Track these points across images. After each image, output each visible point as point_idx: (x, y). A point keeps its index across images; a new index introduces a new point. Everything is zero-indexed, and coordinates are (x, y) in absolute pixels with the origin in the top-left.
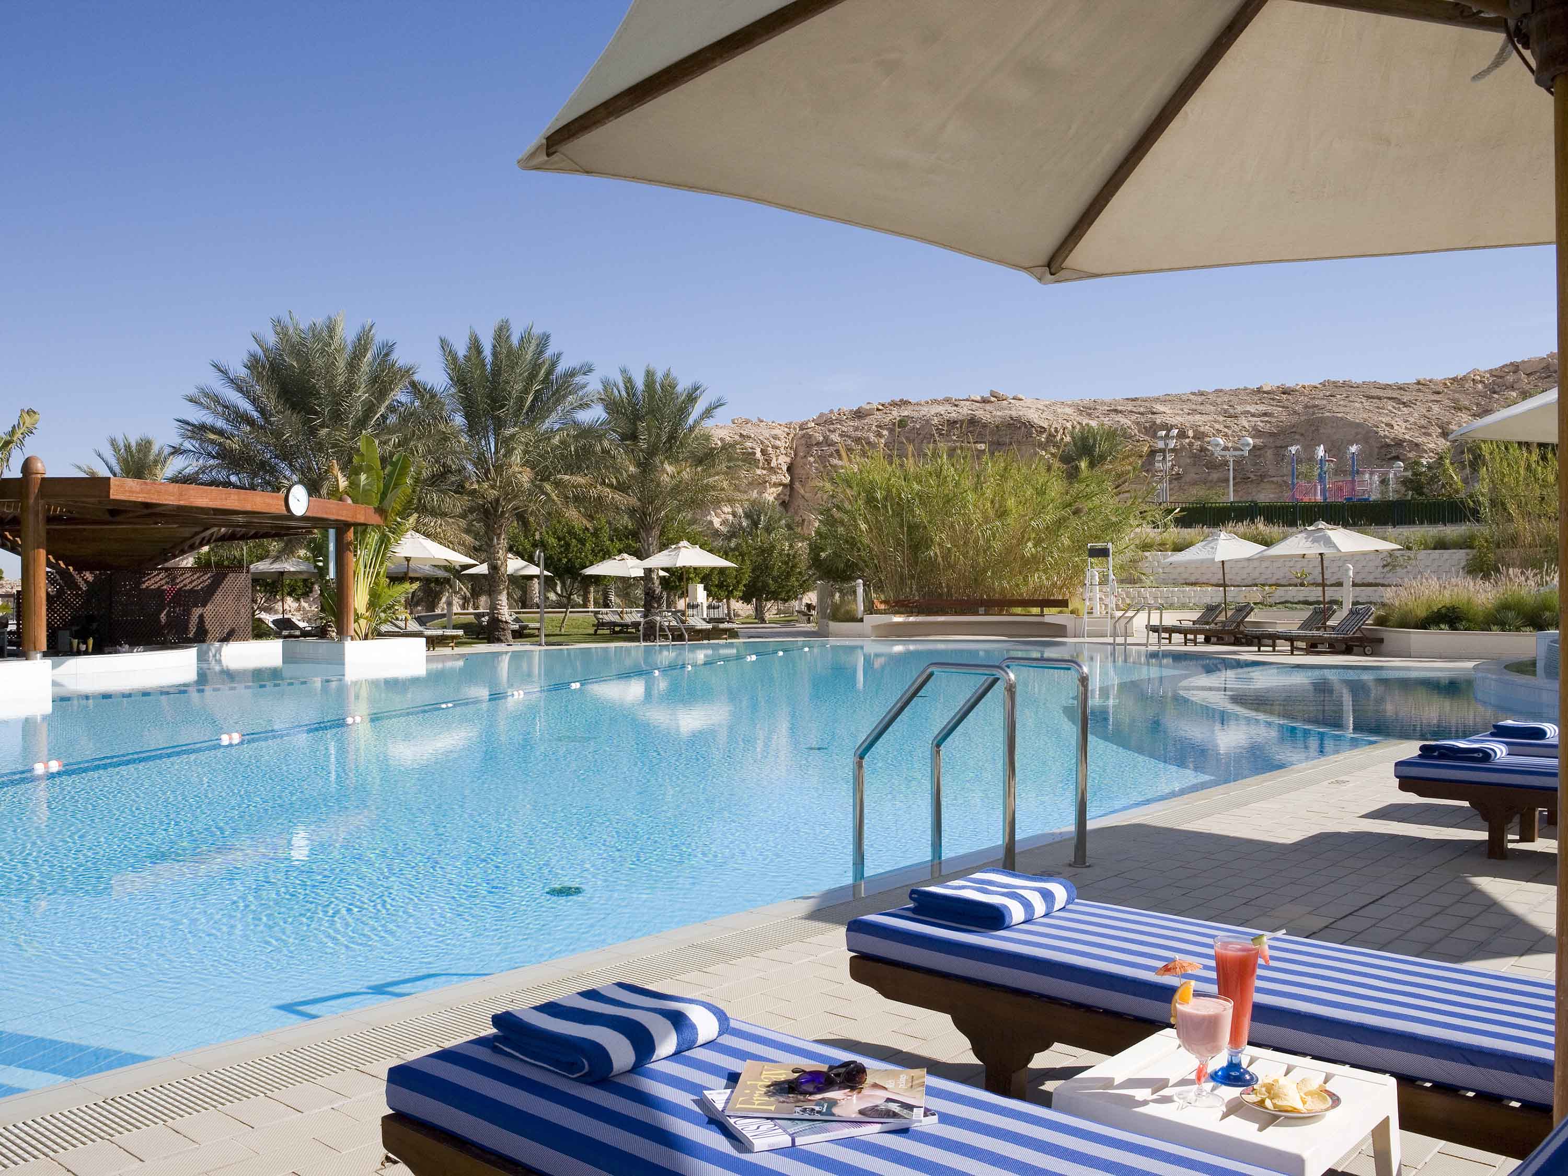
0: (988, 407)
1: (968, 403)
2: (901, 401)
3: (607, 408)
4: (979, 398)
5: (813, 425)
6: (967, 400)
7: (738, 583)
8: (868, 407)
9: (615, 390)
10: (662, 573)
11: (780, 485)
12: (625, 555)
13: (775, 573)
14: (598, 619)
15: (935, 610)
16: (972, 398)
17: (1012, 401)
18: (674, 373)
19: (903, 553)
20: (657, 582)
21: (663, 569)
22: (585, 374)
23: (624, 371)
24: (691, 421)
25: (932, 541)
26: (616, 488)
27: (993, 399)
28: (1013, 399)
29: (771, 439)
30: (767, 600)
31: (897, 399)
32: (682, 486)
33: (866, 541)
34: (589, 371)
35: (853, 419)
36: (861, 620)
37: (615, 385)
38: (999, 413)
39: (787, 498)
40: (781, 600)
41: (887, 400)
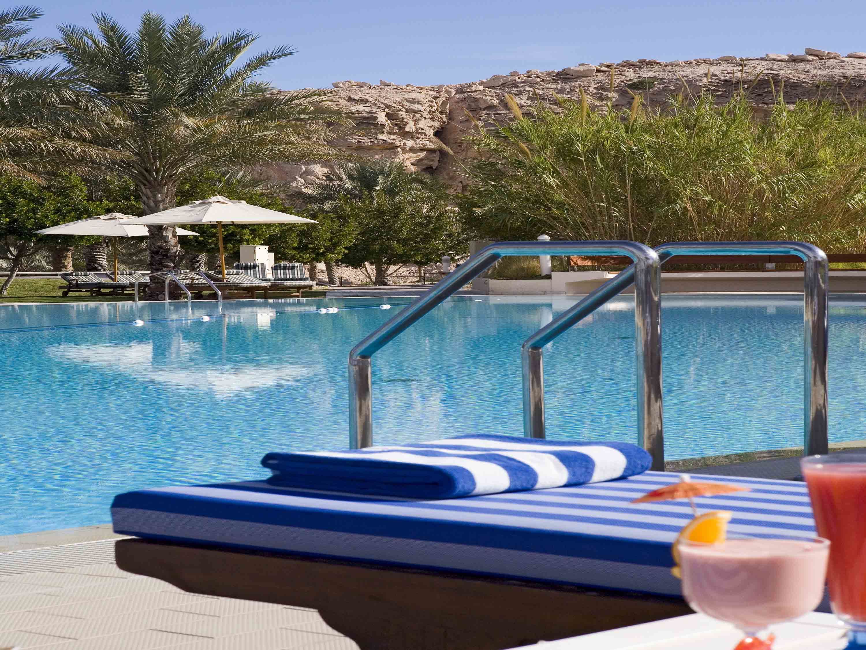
0: (801, 66)
1: (764, 63)
2: (640, 61)
3: (70, 57)
4: (786, 58)
5: (481, 88)
6: (762, 59)
7: (335, 245)
8: (581, 68)
9: (85, 39)
10: (180, 232)
11: (422, 150)
12: (118, 215)
13: (404, 234)
14: (68, 281)
15: (686, 265)
16: (772, 56)
17: (847, 59)
18: (196, 20)
19: (626, 207)
20: (173, 241)
21: (183, 227)
22: (23, 19)
23: (101, 20)
24: (229, 72)
25: (678, 195)
26: (90, 142)
27: (810, 58)
28: (849, 56)
29: (405, 103)
30: (390, 262)
31: (635, 59)
32: (215, 141)
33: (560, 197)
34: (30, 17)
35: (555, 81)
36: (549, 277)
37: (86, 34)
38: (820, 72)
39: (435, 164)
40: (416, 263)
41: (616, 61)
